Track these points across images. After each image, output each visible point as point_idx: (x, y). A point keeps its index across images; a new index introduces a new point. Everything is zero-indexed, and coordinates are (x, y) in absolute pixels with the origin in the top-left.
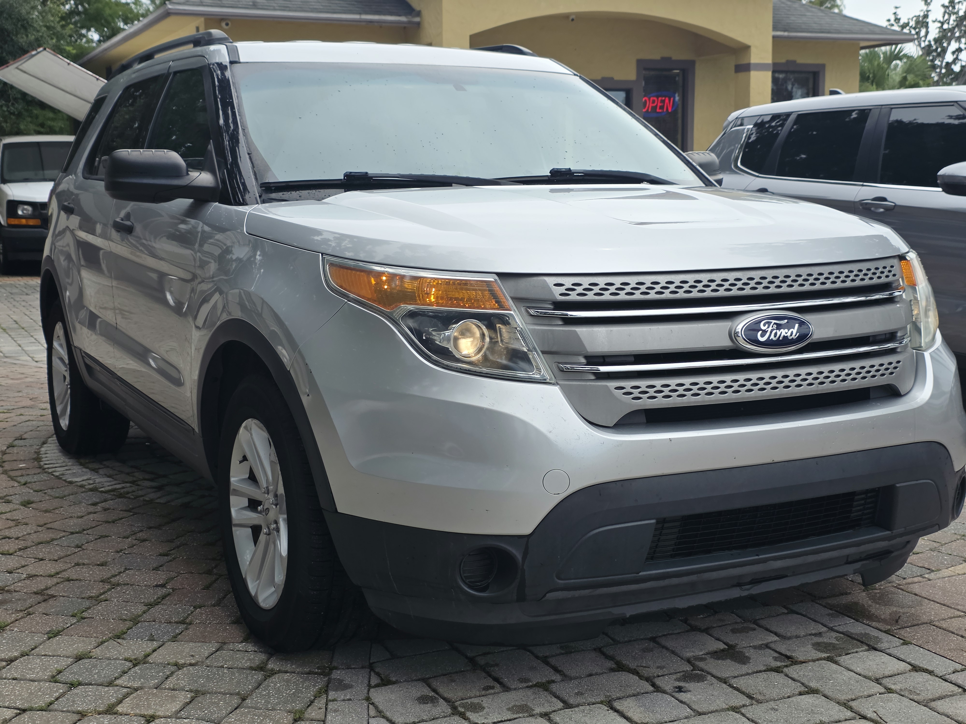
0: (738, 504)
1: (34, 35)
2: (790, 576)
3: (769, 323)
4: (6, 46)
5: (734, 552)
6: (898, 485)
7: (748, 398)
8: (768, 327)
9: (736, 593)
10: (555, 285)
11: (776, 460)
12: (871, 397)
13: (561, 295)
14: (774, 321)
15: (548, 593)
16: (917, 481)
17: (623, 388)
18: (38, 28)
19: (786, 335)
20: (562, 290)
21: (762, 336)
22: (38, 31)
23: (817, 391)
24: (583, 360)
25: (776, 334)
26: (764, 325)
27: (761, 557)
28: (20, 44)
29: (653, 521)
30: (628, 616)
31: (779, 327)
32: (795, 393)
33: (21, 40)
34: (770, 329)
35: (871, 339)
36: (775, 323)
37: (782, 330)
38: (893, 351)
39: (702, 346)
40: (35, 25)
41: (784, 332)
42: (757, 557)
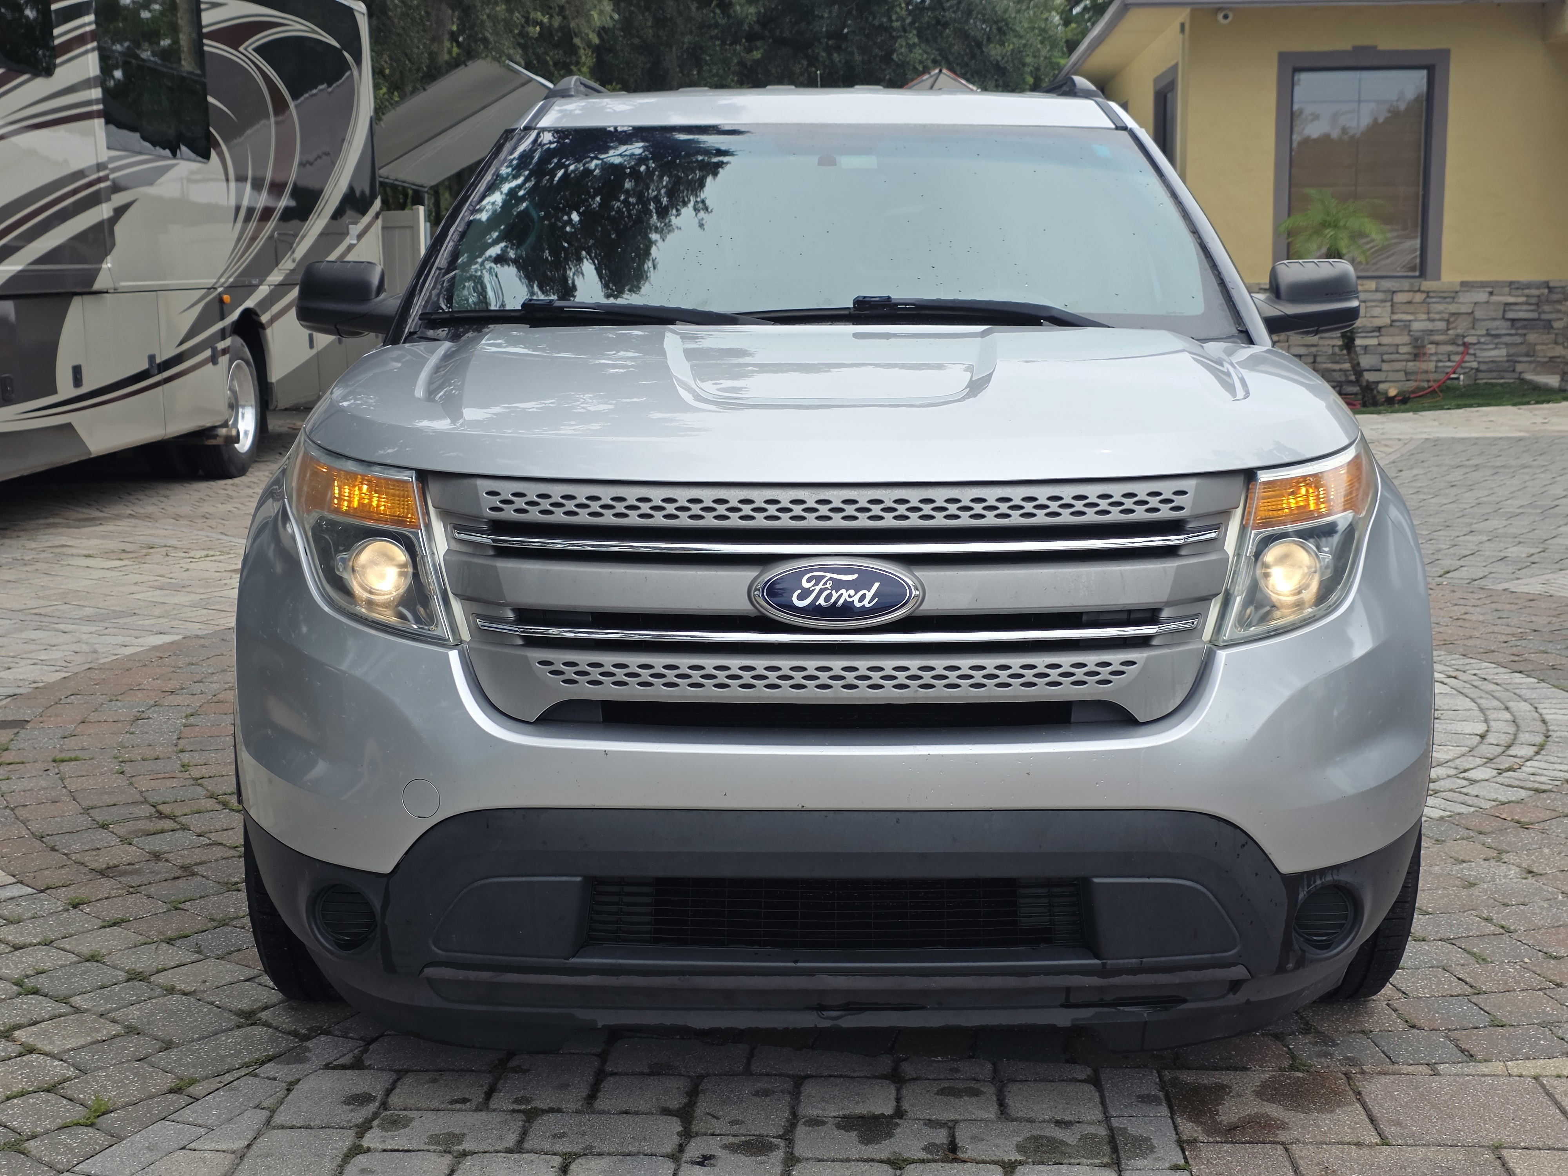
0: (728, 871)
1: (1014, 43)
2: (931, 1009)
3: (819, 579)
4: (973, 62)
5: (768, 949)
6: (1096, 880)
7: (768, 698)
8: (816, 584)
9: (808, 1020)
10: (488, 493)
11: (809, 806)
12: (1073, 719)
13: (492, 509)
14: (829, 575)
15: (425, 967)
16: (1149, 877)
17: (550, 663)
18: (1022, 32)
19: (849, 600)
20: (496, 501)
21: (800, 598)
22: (1021, 37)
23: (915, 698)
24: (511, 615)
25: (829, 597)
26: (808, 581)
27: (799, 964)
28: (992, 59)
29: (579, 879)
30: (600, 1025)
31: (838, 585)
32: (867, 699)
33: (993, 52)
34: (818, 588)
35: (1084, 618)
36: (831, 579)
37: (843, 591)
38: (1144, 642)
39: (695, 607)
40: (1018, 29)
41: (845, 595)
42: (792, 964)
